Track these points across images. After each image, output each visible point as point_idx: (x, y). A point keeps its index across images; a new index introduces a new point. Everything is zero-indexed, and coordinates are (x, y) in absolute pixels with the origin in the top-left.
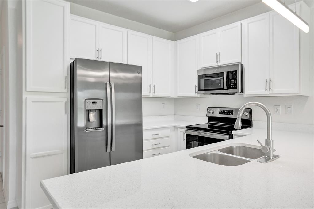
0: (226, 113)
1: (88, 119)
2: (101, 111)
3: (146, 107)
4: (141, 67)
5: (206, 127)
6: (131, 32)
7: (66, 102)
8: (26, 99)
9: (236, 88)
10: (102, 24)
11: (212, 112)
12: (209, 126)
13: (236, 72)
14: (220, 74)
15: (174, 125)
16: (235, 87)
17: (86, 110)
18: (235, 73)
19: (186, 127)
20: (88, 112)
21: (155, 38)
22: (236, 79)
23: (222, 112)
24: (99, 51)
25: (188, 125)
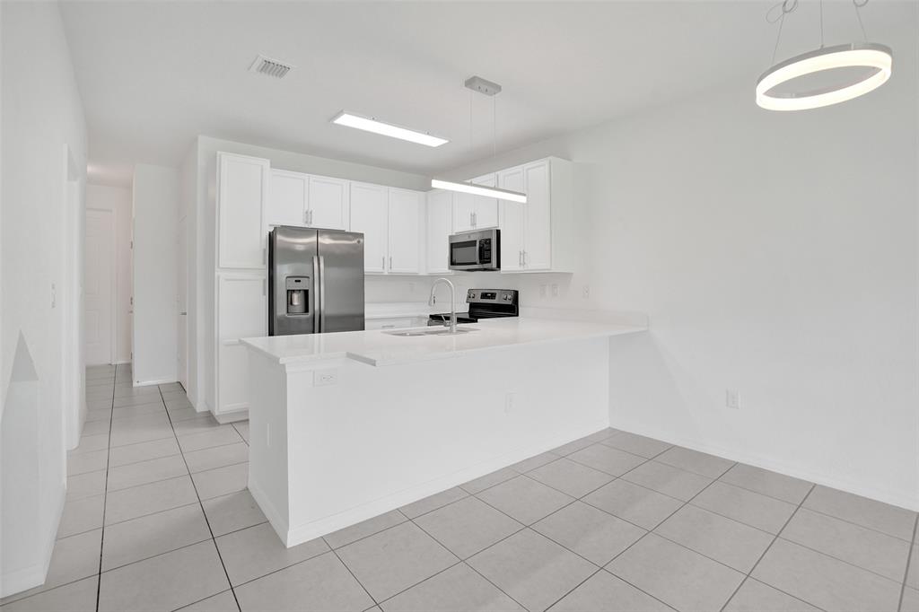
0: (489, 298)
1: (290, 302)
2: (306, 292)
3: (370, 291)
4: (363, 234)
5: (467, 316)
6: (354, 183)
7: (265, 281)
8: (219, 277)
9: (490, 262)
10: (313, 177)
11: (472, 295)
12: (470, 316)
13: (490, 240)
14: (473, 243)
15: (417, 314)
16: (489, 260)
17: (288, 291)
18: (488, 242)
19: (431, 316)
20: (290, 292)
21: (392, 189)
22: (490, 250)
23: (484, 296)
24: (308, 214)
25: (433, 314)
